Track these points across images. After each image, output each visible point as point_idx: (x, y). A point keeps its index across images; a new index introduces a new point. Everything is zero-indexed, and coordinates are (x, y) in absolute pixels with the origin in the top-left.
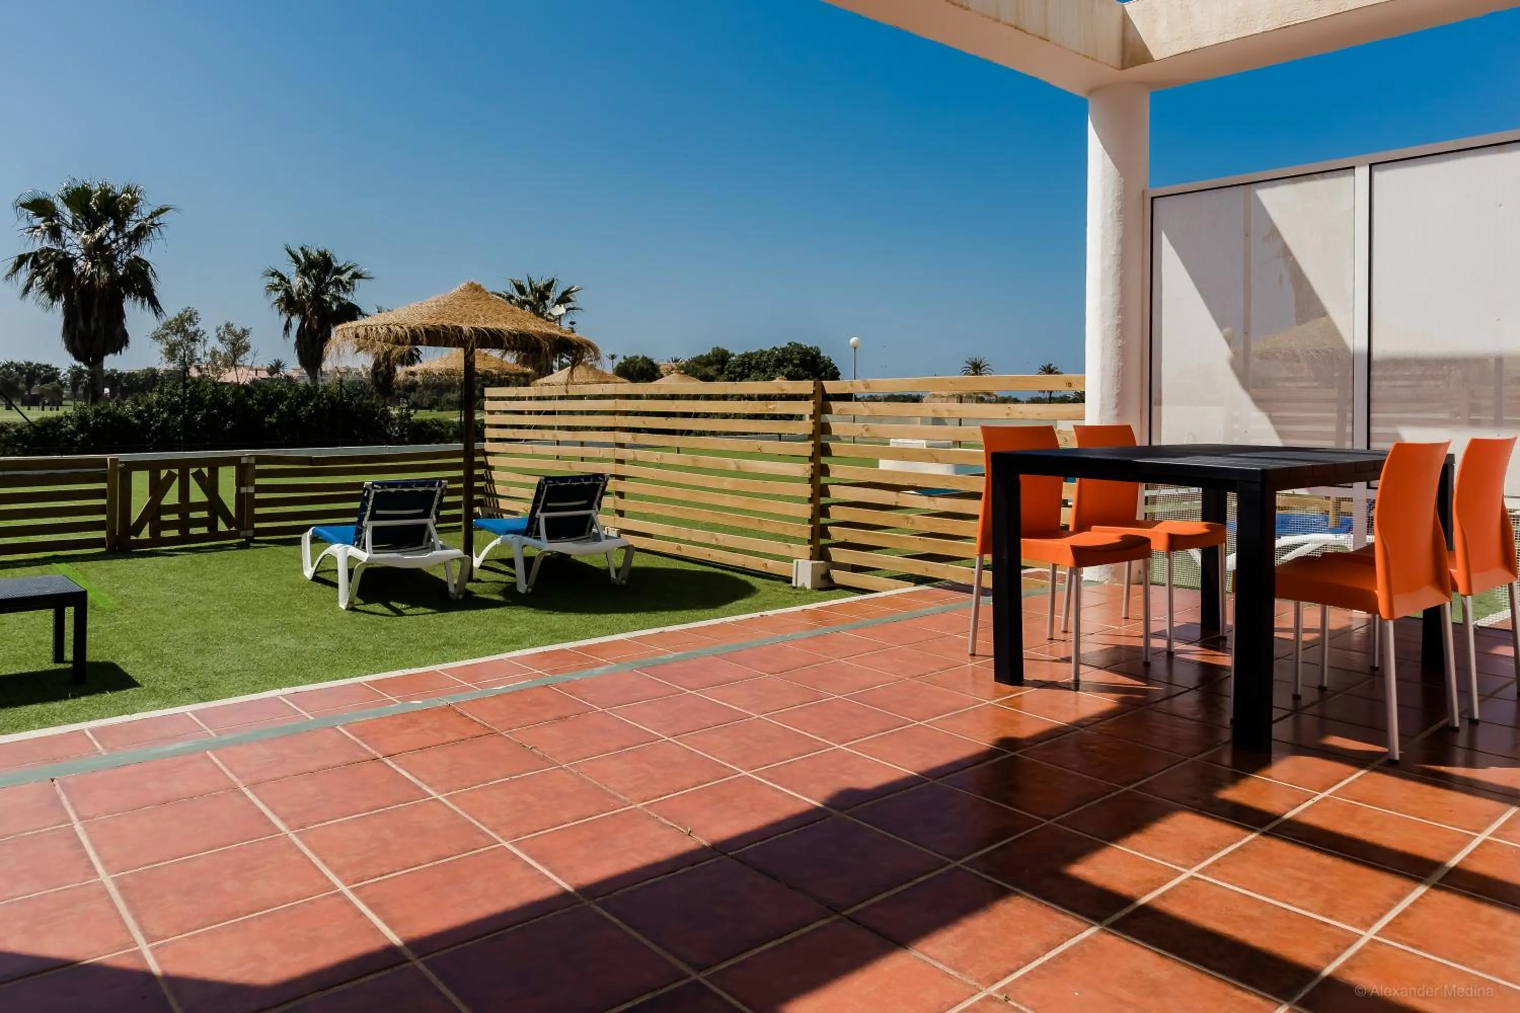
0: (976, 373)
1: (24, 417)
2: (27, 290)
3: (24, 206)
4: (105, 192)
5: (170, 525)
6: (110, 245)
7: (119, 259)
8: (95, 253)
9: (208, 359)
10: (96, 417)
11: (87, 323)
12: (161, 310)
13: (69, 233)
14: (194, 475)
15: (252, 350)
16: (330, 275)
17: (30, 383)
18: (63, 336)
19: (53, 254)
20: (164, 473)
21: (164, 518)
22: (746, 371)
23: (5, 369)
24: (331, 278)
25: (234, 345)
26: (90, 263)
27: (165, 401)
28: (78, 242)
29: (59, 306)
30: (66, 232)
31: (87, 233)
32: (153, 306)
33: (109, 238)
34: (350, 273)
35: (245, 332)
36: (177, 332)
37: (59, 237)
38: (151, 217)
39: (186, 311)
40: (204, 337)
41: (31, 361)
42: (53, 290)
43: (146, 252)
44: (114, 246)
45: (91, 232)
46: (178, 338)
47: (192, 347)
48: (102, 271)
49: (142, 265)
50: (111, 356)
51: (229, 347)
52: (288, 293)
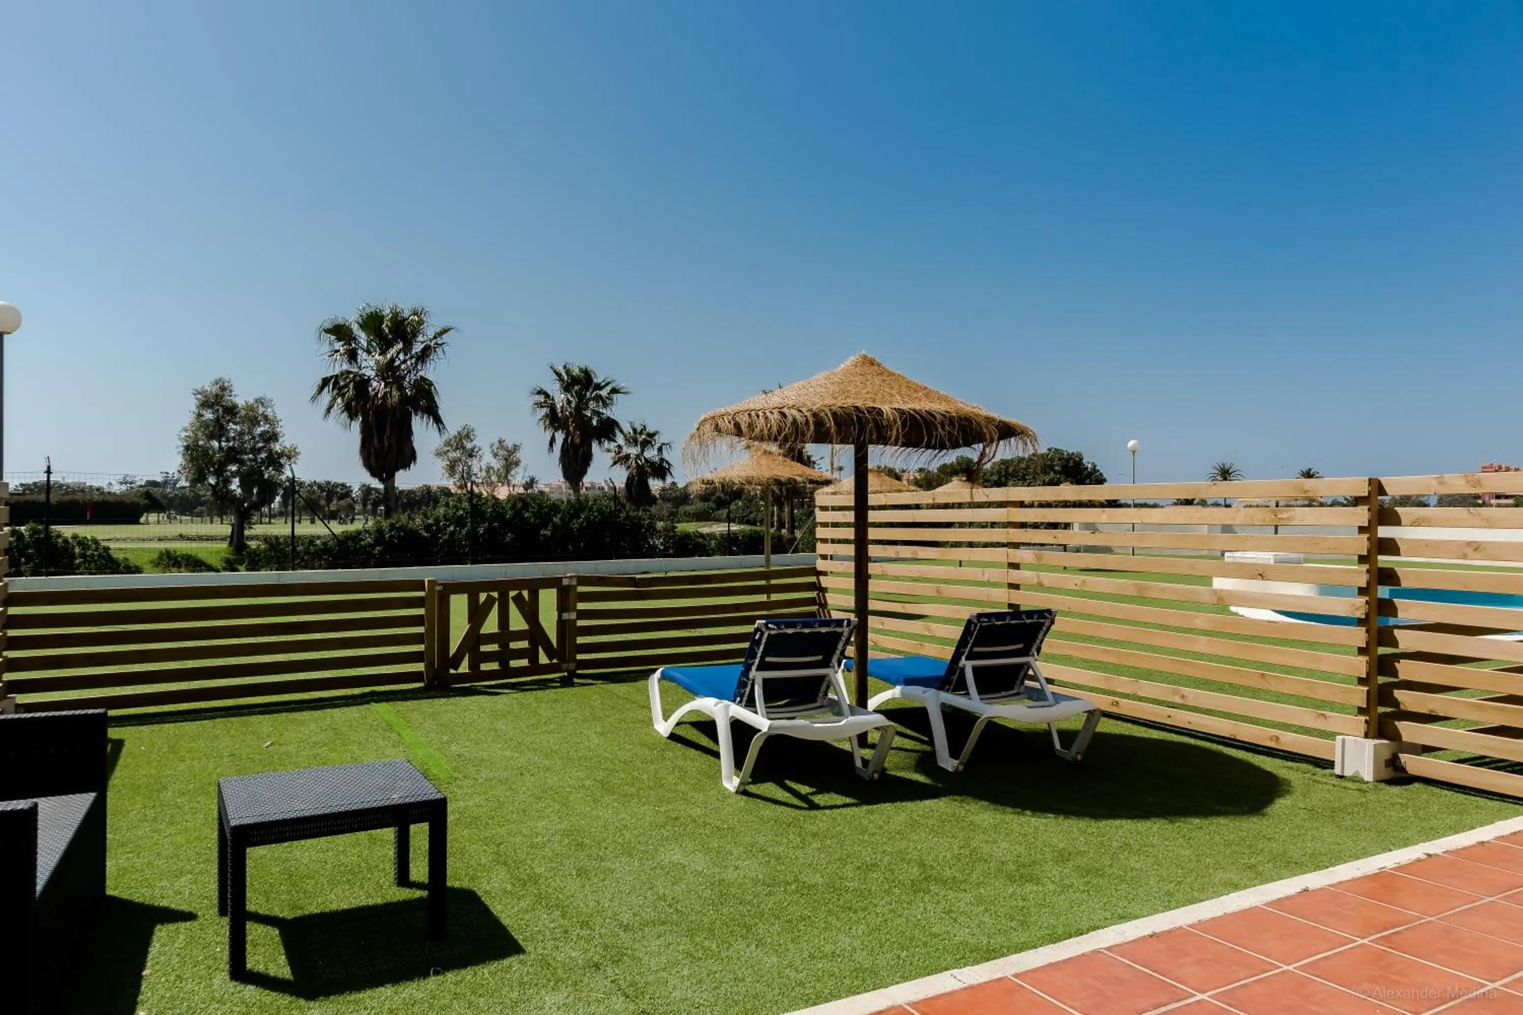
0: (1225, 479)
1: (329, 529)
2: (329, 410)
3: (327, 331)
4: (395, 315)
5: (489, 657)
6: (399, 366)
7: (407, 379)
8: (387, 374)
9: (484, 474)
10: (390, 531)
11: (381, 441)
12: (444, 428)
13: (365, 355)
14: (513, 598)
15: (522, 464)
16: (591, 390)
17: (329, 500)
18: (361, 453)
19: (351, 376)
20: (483, 597)
21: (484, 648)
22: (1003, 479)
23: (309, 488)
24: (592, 393)
25: (506, 459)
26: (383, 383)
27: (451, 514)
28: (372, 363)
29: (356, 425)
30: (362, 355)
31: (380, 354)
32: (437, 423)
33: (399, 359)
34: (609, 388)
35: (516, 448)
36: (457, 448)
37: (356, 360)
38: (435, 337)
39: (464, 428)
40: (480, 452)
41: (330, 480)
42: (351, 411)
43: (431, 371)
44: (403, 366)
45: (383, 353)
46: (457, 454)
47: (470, 464)
48: (393, 390)
49: (426, 384)
50: (401, 471)
51: (503, 462)
52: (553, 408)
